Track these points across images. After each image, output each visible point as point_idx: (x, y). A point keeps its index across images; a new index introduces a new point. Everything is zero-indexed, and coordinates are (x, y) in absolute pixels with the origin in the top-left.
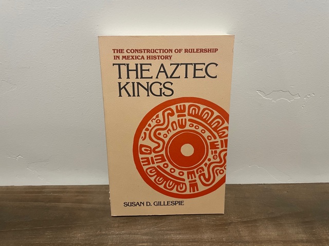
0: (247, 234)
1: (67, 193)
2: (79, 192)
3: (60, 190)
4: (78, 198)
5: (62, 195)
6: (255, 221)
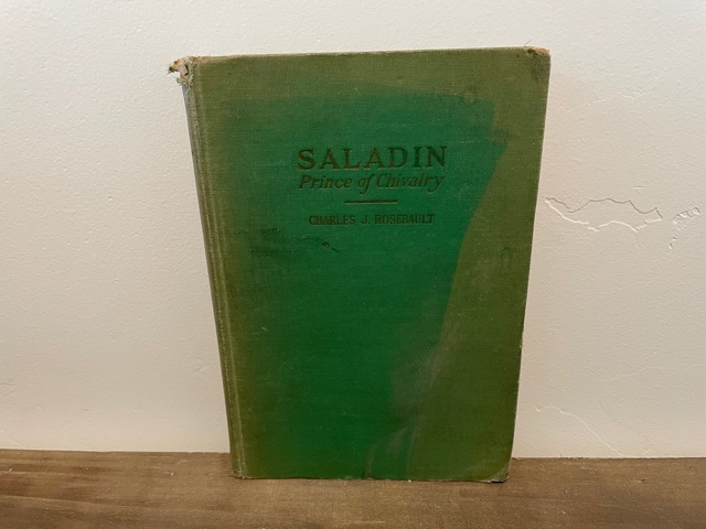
1: (50, 471)
2: (80, 469)
3: (34, 462)
4: (74, 485)
5: (35, 475)
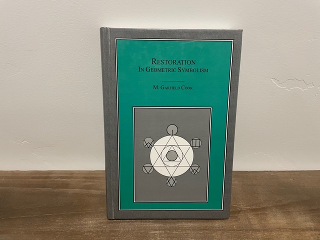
0: (256, 223)
6: (264, 209)
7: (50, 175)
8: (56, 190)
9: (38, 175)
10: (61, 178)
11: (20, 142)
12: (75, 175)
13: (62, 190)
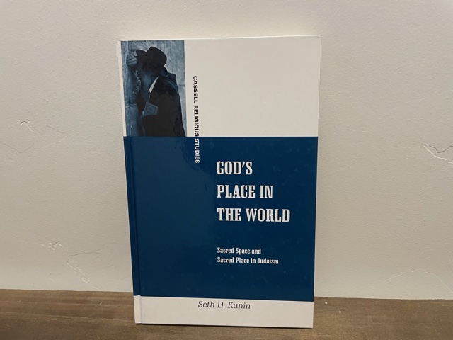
7: (89, 298)
8: (93, 321)
9: (71, 298)
10: (105, 302)
11: (50, 245)
12: (126, 298)
13: (102, 320)
